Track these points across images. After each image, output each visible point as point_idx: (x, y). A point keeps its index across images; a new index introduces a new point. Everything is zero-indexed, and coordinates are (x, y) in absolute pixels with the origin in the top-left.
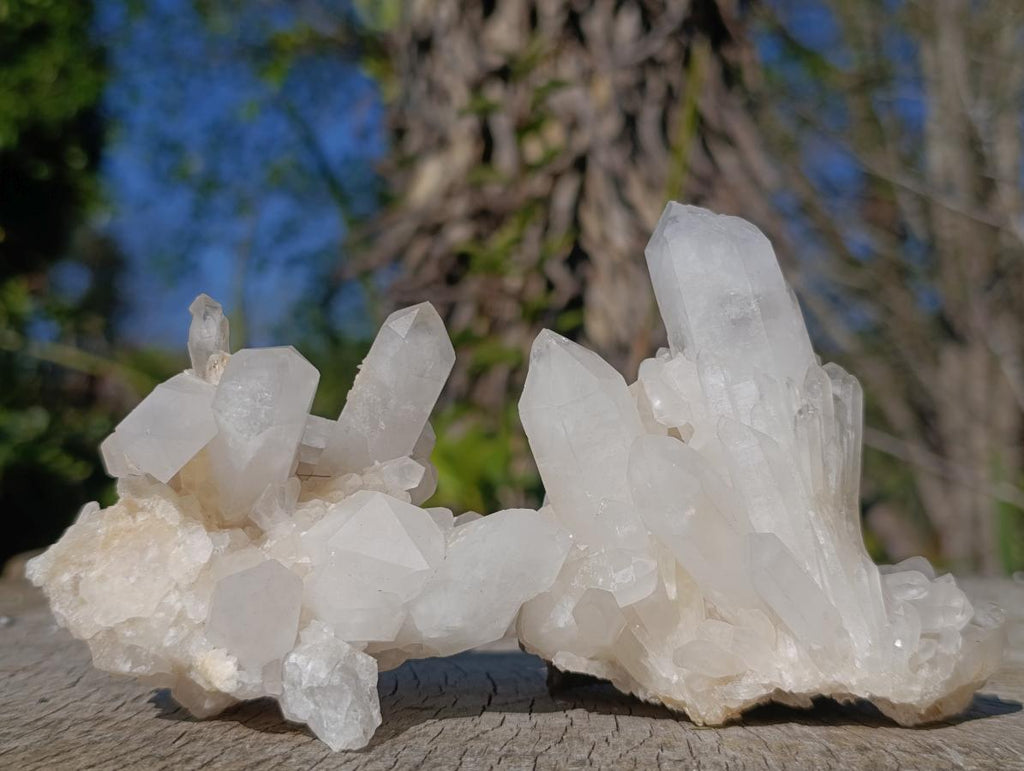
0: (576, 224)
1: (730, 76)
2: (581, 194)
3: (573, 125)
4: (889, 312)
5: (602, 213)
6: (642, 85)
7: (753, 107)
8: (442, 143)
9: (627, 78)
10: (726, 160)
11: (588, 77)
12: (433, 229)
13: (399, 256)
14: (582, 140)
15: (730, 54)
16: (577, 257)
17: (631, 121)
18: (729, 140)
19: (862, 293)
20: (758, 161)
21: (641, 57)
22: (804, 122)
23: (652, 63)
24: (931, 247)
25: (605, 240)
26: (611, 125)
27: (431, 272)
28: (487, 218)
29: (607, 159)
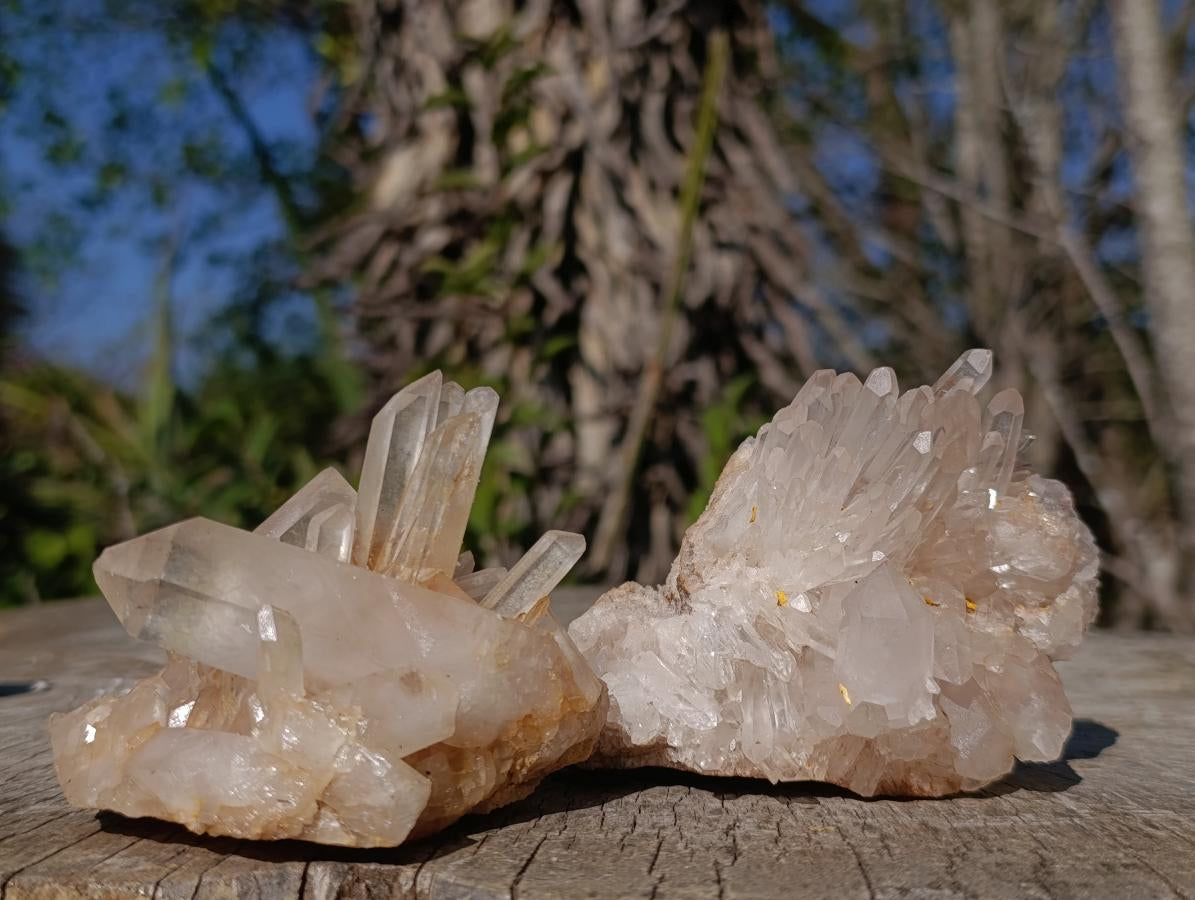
0: (570, 234)
1: (743, 62)
2: (575, 197)
3: (566, 117)
5: (599, 220)
6: (644, 71)
7: (767, 99)
8: (414, 134)
9: (626, 62)
10: (738, 157)
11: (583, 61)
12: (406, 235)
13: (363, 265)
14: (575, 135)
15: (745, 37)
16: (571, 269)
17: (631, 113)
18: (741, 137)
19: (881, 308)
20: (774, 161)
21: (642, 39)
22: (817, 107)
23: (656, 46)
24: (960, 254)
25: (602, 251)
26: (608, 117)
27: (400, 283)
28: (466, 223)
29: (605, 155)
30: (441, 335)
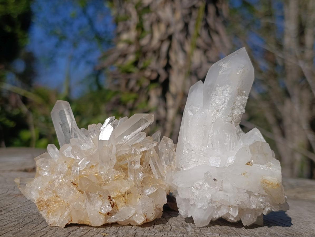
0: (168, 57)
1: (218, 13)
2: (170, 47)
3: (168, 26)
4: (270, 87)
5: (176, 53)
6: (190, 14)
7: (225, 23)
9: (186, 12)
10: (216, 38)
11: (174, 11)
12: (124, 56)
14: (171, 30)
16: (168, 67)
17: (186, 25)
18: (217, 33)
20: (226, 39)
21: (190, 5)
23: (194, 7)
24: (284, 68)
25: (177, 62)
26: (180, 26)
28: (142, 53)
29: (178, 37)
30: (132, 83)
